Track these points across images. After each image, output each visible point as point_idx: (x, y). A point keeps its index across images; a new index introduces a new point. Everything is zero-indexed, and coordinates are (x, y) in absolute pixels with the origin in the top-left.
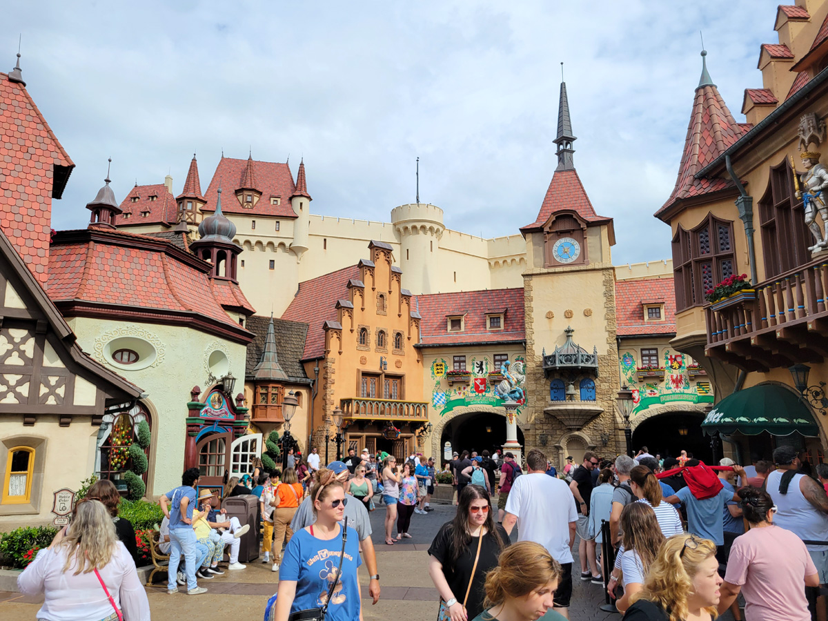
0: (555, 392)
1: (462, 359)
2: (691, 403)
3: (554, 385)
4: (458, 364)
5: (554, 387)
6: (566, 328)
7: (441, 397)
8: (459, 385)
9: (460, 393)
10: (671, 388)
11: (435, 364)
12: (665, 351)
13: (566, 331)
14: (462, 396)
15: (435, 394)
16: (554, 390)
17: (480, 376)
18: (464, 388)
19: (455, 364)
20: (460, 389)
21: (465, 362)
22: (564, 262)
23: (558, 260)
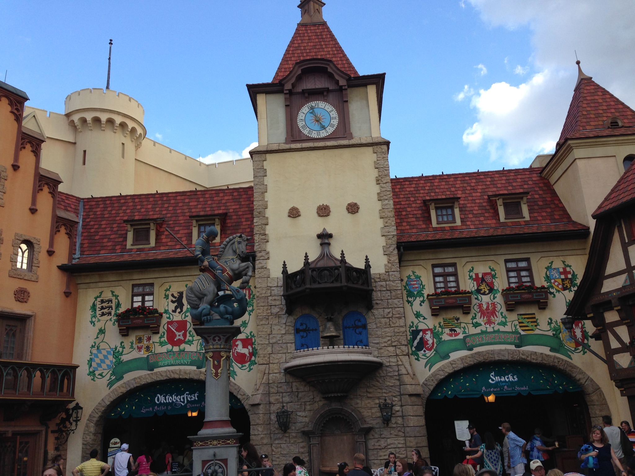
0: (302, 337)
1: (147, 289)
2: (513, 347)
3: (302, 325)
4: (140, 298)
5: (301, 328)
6: (320, 231)
7: (106, 357)
8: (140, 333)
9: (140, 349)
10: (480, 325)
11: (99, 299)
12: (469, 267)
13: (319, 236)
14: (143, 354)
15: (95, 351)
16: (302, 333)
17: (177, 317)
18: (149, 339)
19: (135, 299)
20: (140, 340)
21: (152, 294)
22: (314, 135)
23: (306, 132)
